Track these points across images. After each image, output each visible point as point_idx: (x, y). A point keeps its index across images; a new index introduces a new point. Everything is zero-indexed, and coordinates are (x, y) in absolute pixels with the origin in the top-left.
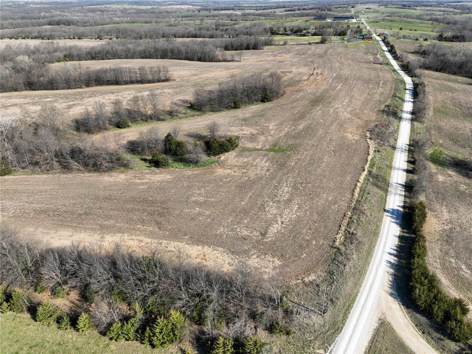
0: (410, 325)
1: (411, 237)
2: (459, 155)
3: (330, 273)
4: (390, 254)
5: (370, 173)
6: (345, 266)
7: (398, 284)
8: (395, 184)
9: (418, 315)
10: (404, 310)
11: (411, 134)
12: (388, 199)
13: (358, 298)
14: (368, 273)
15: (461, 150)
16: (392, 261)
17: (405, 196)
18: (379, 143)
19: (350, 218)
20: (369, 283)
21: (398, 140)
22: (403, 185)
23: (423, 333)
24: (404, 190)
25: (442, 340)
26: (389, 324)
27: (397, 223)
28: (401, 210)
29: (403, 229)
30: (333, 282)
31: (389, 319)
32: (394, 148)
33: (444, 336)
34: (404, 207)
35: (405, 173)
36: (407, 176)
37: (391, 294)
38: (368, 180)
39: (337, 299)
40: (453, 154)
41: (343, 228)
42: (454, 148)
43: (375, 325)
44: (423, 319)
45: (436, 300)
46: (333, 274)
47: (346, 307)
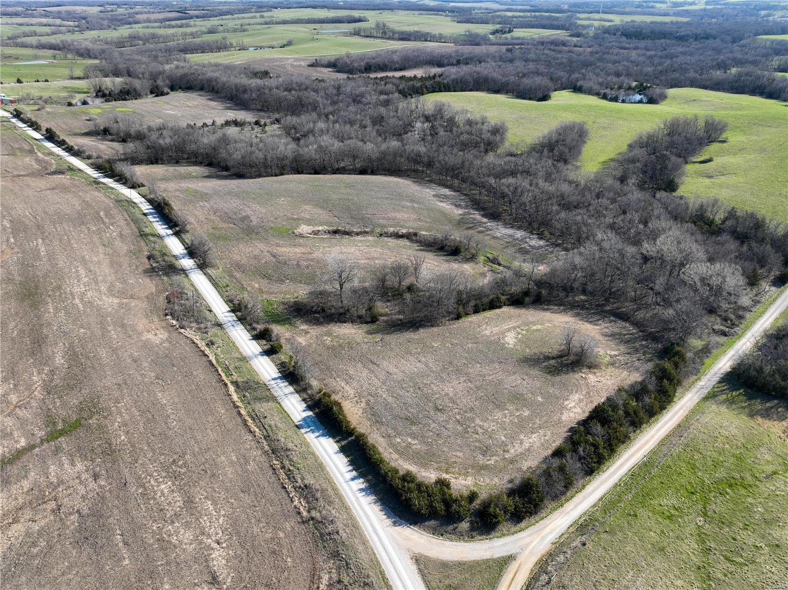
0: (430, 538)
1: (350, 443)
2: (288, 296)
3: (335, 556)
4: (353, 479)
5: (235, 384)
6: (337, 533)
7: (390, 507)
8: (273, 382)
9: (426, 523)
10: (416, 529)
11: (219, 292)
12: (286, 409)
13: (378, 556)
14: (358, 519)
15: (284, 287)
16: (363, 486)
17: (297, 392)
18: (199, 329)
19: (283, 467)
20: (370, 529)
21: (213, 309)
22: (280, 378)
23: (442, 535)
24: (286, 384)
25: (457, 527)
26: (421, 555)
27: (323, 435)
28: (310, 413)
29: (334, 437)
30: (347, 564)
31: (417, 550)
32: (219, 325)
33: (455, 523)
34: (309, 408)
35: (266, 358)
36: (273, 361)
37: (395, 523)
38: (244, 396)
39: (368, 576)
40: (280, 298)
41: (290, 488)
42: (275, 287)
43: (414, 568)
44: (432, 523)
46: (339, 554)
47: (380, 576)
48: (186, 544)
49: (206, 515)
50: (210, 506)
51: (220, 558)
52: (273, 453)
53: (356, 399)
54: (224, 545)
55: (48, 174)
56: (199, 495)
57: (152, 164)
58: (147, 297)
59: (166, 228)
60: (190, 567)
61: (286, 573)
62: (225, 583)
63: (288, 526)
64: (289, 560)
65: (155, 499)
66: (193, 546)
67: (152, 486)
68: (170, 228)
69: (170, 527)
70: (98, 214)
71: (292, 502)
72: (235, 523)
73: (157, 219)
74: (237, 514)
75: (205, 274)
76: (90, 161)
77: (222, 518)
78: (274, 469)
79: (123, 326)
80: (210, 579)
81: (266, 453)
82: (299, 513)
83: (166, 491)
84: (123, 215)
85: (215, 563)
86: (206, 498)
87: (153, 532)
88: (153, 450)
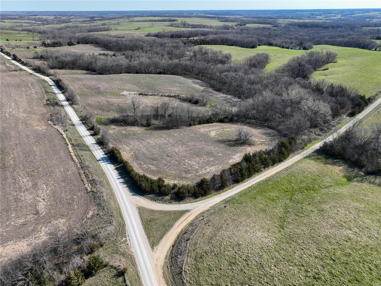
0: (149, 202)
1: (121, 166)
2: (110, 117)
3: (98, 205)
4: (118, 179)
5: (73, 145)
6: (103, 197)
7: (132, 189)
8: (92, 145)
9: (149, 196)
10: (143, 198)
11: (77, 114)
12: (94, 154)
13: (120, 206)
14: (115, 193)
15: (109, 114)
16: (122, 181)
17: (102, 148)
18: (62, 126)
19: (84, 173)
20: (120, 197)
21: (72, 120)
22: (96, 144)
23: (155, 201)
24: (98, 146)
25: (163, 198)
26: (142, 207)
27: (109, 163)
28: (106, 156)
29: (114, 164)
30: (103, 208)
31: (140, 205)
32: (73, 125)
33: (163, 196)
34: (106, 154)
35: (91, 137)
36: (94, 138)
37: (133, 195)
38: (75, 149)
39: (112, 213)
40: (107, 117)
41: (85, 180)
42: (105, 113)
43: (137, 211)
44: (152, 196)
45: (152, 184)
46: (100, 205)
47: (119, 214)
48: (28, 200)
49: (41, 190)
50: (44, 186)
51: (43, 205)
52: (82, 168)
53: (129, 151)
54: (46, 200)
55: (9, 71)
56: (40, 183)
57: (60, 69)
58: (42, 114)
59: (59, 91)
60: (27, 208)
61: (73, 211)
62: (42, 214)
63: (79, 194)
64: (76, 206)
65: (18, 184)
66: (31, 201)
67: (19, 179)
68: (61, 91)
69: (22, 194)
70: (27, 84)
71: (84, 185)
72: (54, 192)
73: (56, 87)
74: (56, 189)
75: (72, 107)
76: (31, 68)
77: (49, 191)
78: (80, 174)
79: (26, 124)
80: (35, 212)
81: (78, 168)
82: (86, 189)
83: (25, 181)
84: (39, 85)
85: (40, 207)
86: (44, 183)
87: (14, 196)
88: (24, 167)
